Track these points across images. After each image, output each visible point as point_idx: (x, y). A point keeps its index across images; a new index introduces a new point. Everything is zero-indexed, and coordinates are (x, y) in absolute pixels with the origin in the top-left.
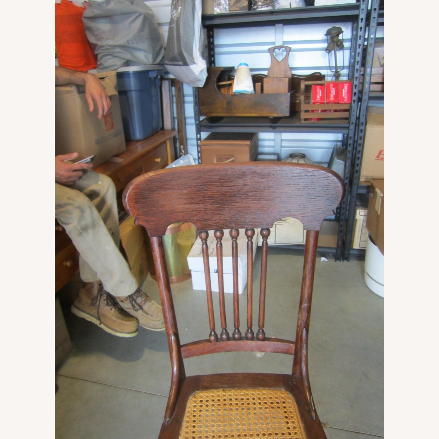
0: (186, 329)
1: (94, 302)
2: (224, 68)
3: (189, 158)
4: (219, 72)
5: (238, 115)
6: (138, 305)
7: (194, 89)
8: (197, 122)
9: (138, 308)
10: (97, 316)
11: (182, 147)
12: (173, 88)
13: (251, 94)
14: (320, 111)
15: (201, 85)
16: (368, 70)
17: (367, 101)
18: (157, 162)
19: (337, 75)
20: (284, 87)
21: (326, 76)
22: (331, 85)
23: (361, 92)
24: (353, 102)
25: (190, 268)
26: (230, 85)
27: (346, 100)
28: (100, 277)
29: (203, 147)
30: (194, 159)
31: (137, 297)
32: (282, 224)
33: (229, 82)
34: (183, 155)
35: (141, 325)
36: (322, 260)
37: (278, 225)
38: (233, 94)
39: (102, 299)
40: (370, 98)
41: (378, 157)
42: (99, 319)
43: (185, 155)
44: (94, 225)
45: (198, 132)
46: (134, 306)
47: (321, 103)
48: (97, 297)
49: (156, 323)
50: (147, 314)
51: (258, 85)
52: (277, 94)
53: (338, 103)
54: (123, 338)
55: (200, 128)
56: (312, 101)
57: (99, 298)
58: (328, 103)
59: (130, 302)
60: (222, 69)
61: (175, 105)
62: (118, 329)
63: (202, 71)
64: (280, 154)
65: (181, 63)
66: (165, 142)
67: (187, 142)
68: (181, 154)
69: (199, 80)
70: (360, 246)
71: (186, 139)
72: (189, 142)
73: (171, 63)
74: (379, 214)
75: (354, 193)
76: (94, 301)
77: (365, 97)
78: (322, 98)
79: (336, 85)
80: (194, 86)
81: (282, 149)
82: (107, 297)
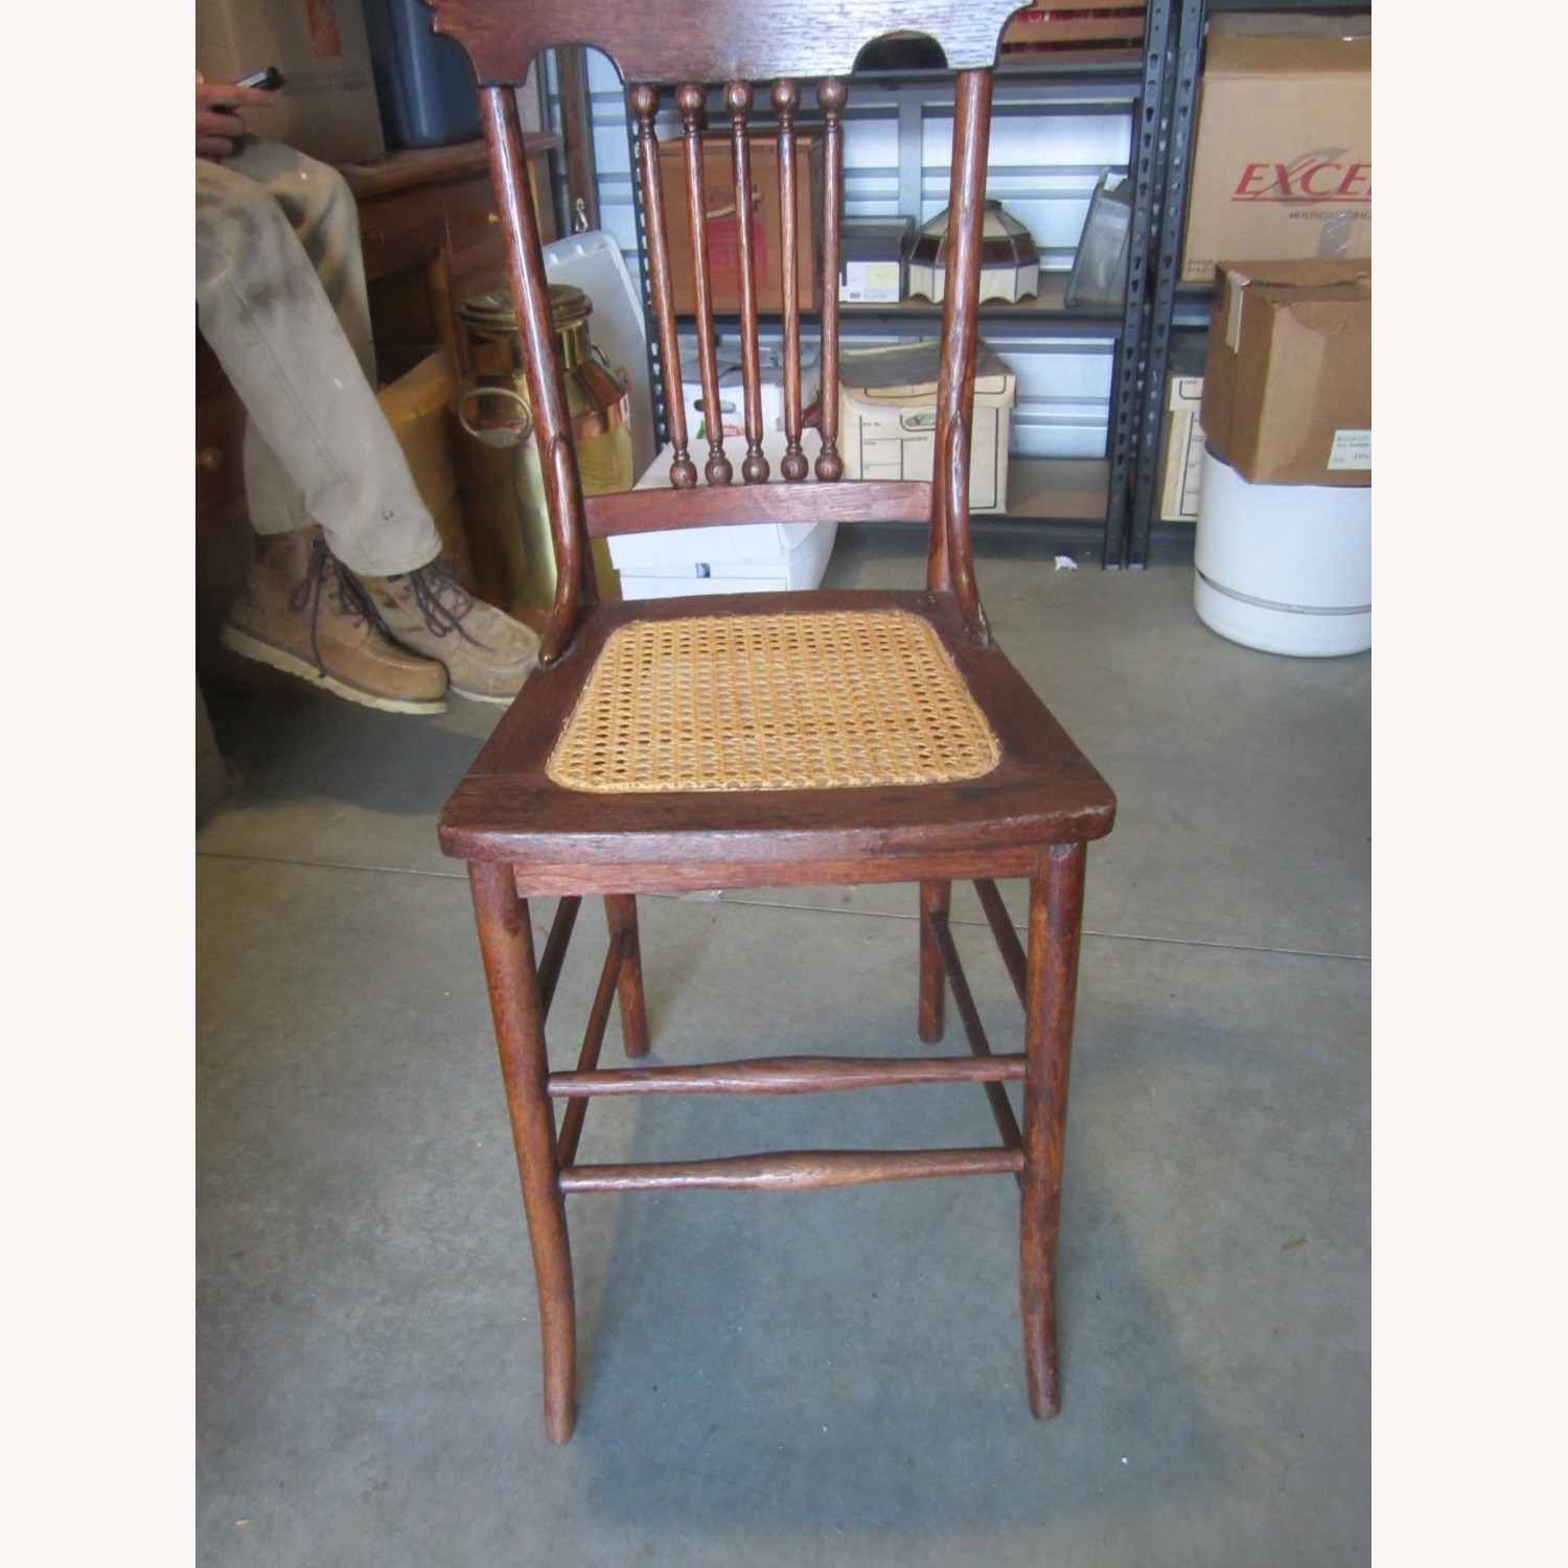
1: (299, 602)
3: (604, 246)
6: (446, 613)
9: (447, 623)
10: (311, 653)
11: (580, 201)
14: (1047, 16)
25: (615, 567)
30: (625, 254)
31: (442, 590)
32: (924, 439)
34: (584, 233)
35: (457, 691)
36: (1058, 567)
37: (912, 439)
39: (325, 594)
41: (1242, 188)
42: (317, 661)
43: (590, 229)
44: (291, 290)
46: (430, 619)
48: (308, 583)
49: (505, 671)
50: (477, 644)
54: (401, 716)
57: (313, 589)
59: (419, 603)
62: (379, 687)
64: (918, 218)
67: (596, 190)
68: (576, 225)
70: (1185, 510)
71: (596, 179)
72: (605, 190)
74: (1236, 351)
76: (297, 600)
81: (925, 203)
82: (342, 587)
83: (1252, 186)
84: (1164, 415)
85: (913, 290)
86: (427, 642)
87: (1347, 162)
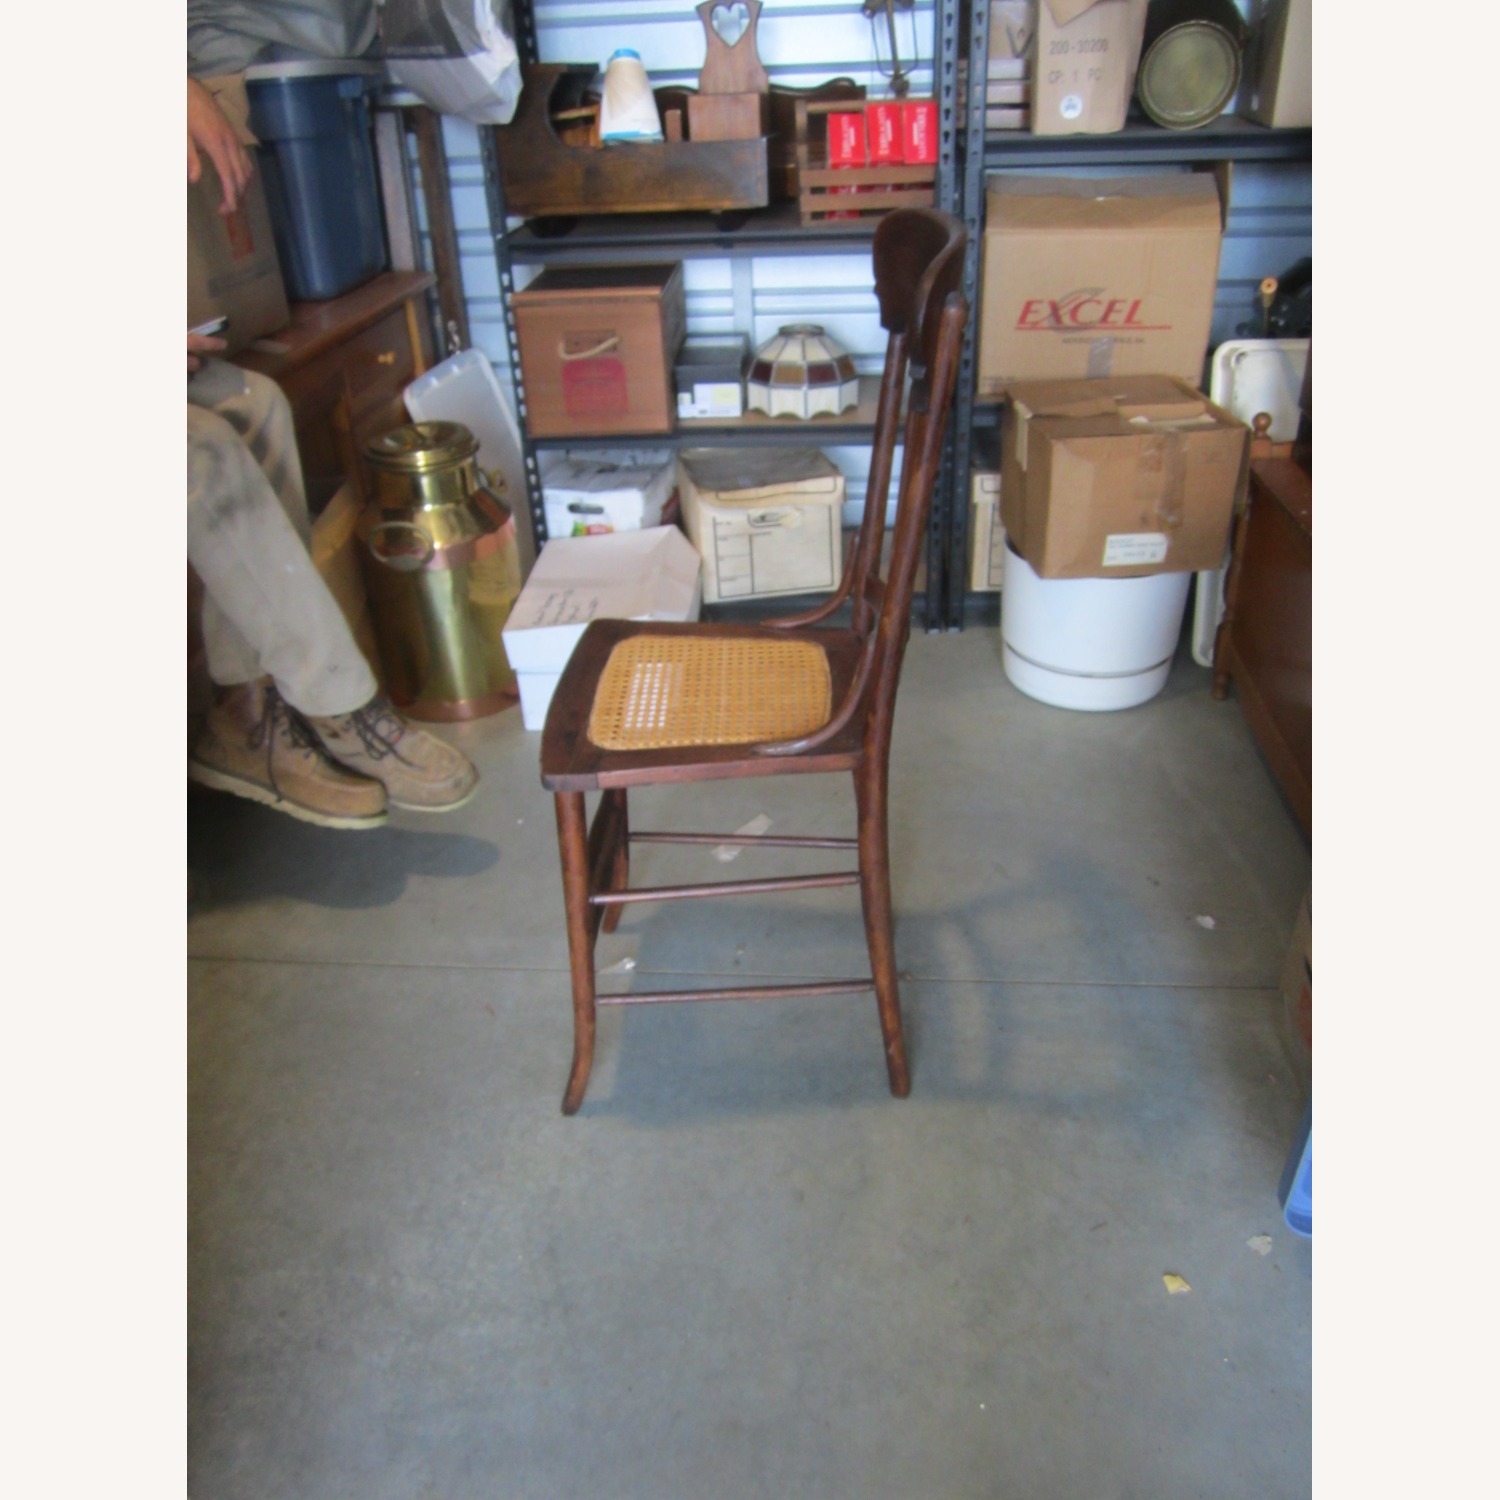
0: (520, 822)
2: (571, 67)
3: (476, 361)
4: (555, 79)
5: (620, 208)
6: (382, 740)
7: (483, 133)
8: (499, 236)
9: (383, 748)
10: (267, 781)
11: (452, 325)
12: (412, 140)
13: (654, 145)
14: (854, 190)
15: (505, 115)
16: (979, 66)
17: (980, 156)
18: (385, 365)
19: (899, 86)
20: (747, 122)
21: (868, 89)
22: (881, 113)
23: (961, 133)
24: (942, 162)
26: (591, 121)
27: (923, 155)
28: (270, 666)
29: (522, 311)
30: (495, 365)
31: (378, 720)
32: (769, 533)
33: (584, 112)
34: (458, 353)
35: (393, 802)
37: (758, 535)
38: (601, 146)
39: (278, 731)
40: (990, 147)
41: (1023, 319)
42: (273, 788)
43: (462, 349)
44: (250, 500)
45: (504, 266)
46: (369, 746)
47: (857, 166)
48: (262, 725)
49: (436, 787)
50: (409, 764)
51: (674, 115)
52: (730, 143)
53: (901, 164)
55: (508, 252)
56: (830, 161)
57: (268, 728)
58: (874, 164)
59: (359, 733)
60: (565, 70)
61: (420, 195)
63: (505, 73)
64: (751, 334)
65: (440, 49)
66: (400, 307)
67: (466, 313)
68: (451, 347)
69: (499, 102)
70: (992, 582)
71: (465, 302)
72: (474, 311)
73: (405, 50)
74: (1024, 469)
75: (964, 428)
76: (254, 740)
77: (975, 145)
78: (857, 150)
79: (893, 111)
80: (485, 121)
81: (758, 318)
82: (292, 724)
83: (1031, 318)
84: (969, 509)
85: (753, 403)
86: (366, 764)
87: (1105, 298)
